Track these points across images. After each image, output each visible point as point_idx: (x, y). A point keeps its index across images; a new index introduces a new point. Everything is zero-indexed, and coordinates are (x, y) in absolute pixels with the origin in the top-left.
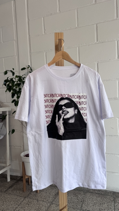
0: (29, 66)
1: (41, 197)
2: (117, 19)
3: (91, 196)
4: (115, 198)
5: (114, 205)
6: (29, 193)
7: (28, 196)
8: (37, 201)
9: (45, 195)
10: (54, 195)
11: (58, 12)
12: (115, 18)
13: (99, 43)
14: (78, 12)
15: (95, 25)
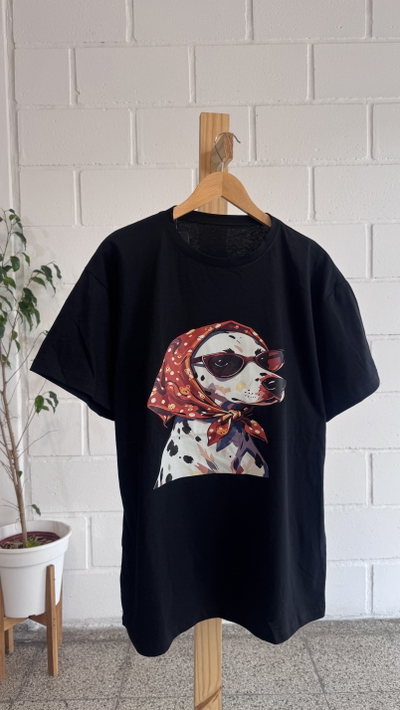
0: (11, 210)
1: (74, 688)
2: (311, 104)
3: (238, 649)
4: (306, 640)
5: (312, 659)
6: (19, 683)
7: (20, 694)
8: (63, 705)
9: (83, 677)
10: (116, 669)
11: (127, 40)
12: (308, 98)
13: (259, 166)
14: (195, 57)
15: (249, 109)
